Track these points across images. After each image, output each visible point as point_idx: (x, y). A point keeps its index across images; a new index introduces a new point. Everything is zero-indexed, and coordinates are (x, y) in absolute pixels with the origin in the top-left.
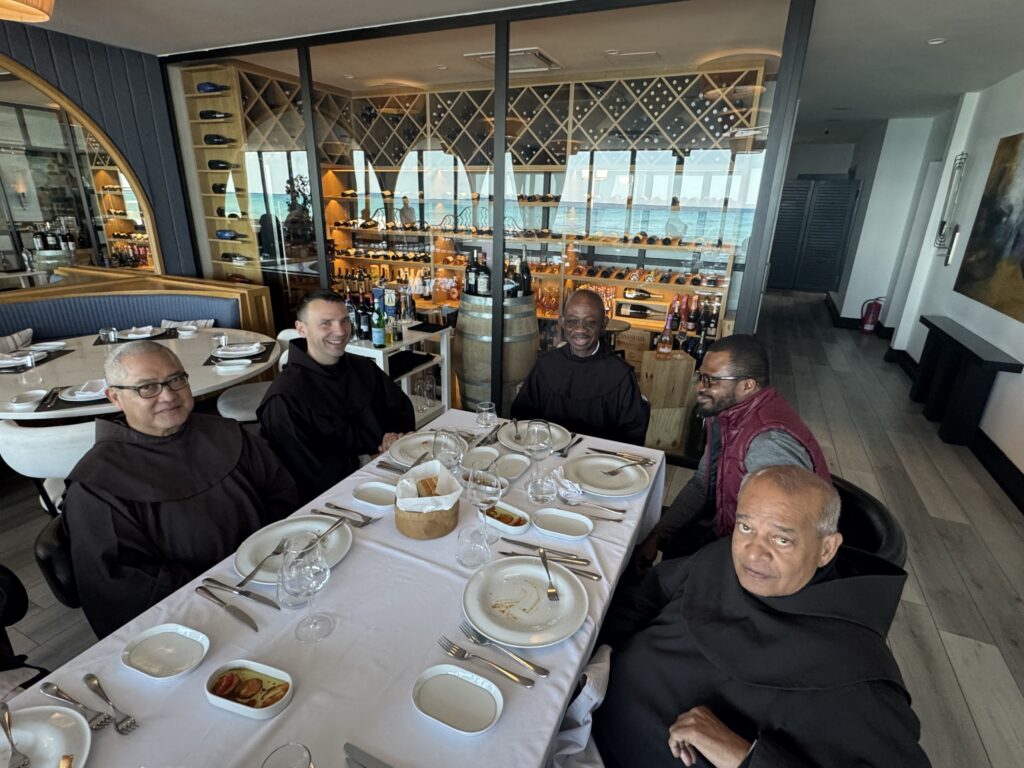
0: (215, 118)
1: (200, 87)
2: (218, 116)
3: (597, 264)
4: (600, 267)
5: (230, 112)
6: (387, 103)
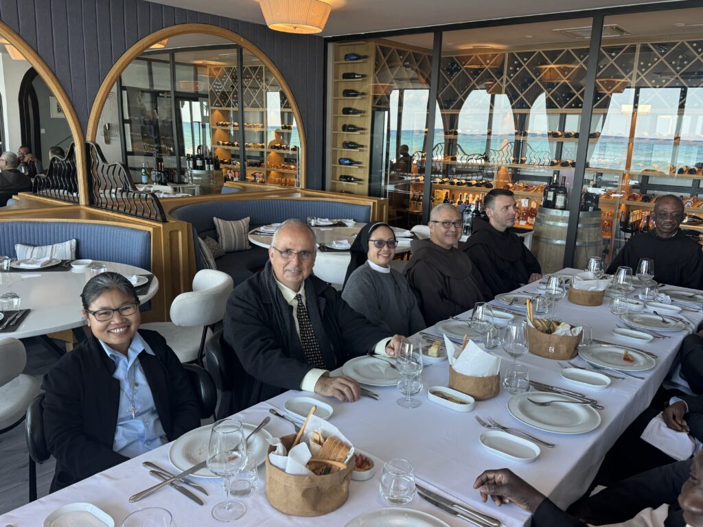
0: (354, 78)
1: (347, 57)
2: (356, 76)
3: (650, 192)
4: (654, 194)
5: (364, 73)
6: (470, 60)
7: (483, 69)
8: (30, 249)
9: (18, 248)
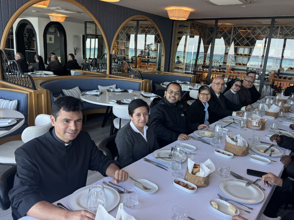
1: (180, 26)
2: (183, 33)
6: (219, 28)
7: (223, 32)
8: (103, 87)
9: (99, 87)
